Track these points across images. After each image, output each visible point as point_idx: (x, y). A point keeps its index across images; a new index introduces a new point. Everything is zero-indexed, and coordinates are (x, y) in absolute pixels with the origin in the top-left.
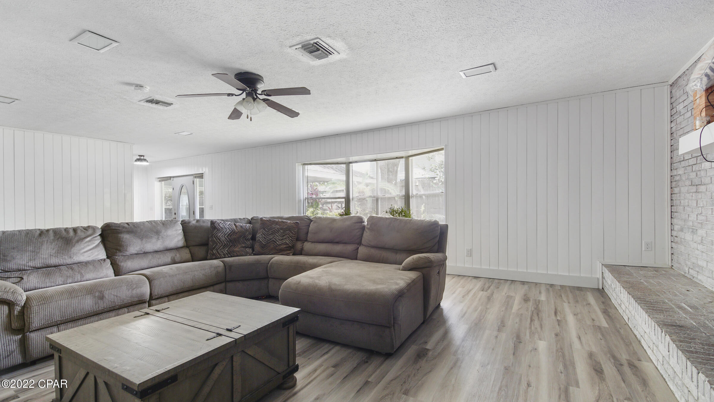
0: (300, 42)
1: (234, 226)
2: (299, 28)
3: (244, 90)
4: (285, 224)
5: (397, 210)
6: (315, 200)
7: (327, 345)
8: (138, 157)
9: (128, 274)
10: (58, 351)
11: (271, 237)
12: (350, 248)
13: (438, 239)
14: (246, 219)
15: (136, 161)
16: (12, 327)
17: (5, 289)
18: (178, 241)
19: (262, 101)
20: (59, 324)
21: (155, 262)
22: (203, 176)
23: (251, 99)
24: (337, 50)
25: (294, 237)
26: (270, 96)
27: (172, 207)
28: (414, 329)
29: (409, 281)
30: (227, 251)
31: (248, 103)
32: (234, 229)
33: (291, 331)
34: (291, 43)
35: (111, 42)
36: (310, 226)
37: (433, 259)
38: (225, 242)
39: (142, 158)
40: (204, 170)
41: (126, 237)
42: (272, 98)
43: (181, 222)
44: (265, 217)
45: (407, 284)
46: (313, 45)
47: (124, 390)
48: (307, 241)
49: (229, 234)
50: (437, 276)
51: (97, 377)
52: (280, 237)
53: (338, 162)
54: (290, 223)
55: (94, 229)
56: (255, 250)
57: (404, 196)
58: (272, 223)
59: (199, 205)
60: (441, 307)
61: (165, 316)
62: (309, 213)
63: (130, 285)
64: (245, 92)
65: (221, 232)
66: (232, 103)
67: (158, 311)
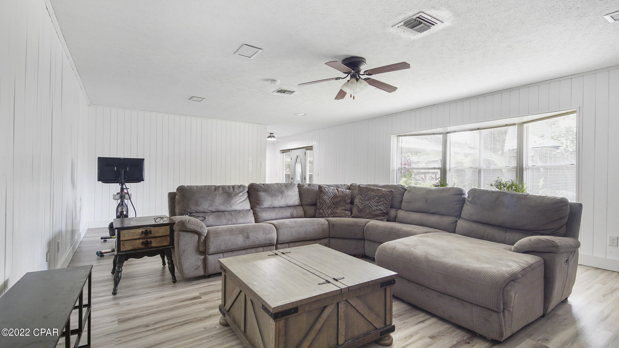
0: (403, 20)
1: (337, 191)
2: (402, 6)
3: (348, 73)
4: (380, 191)
5: (506, 183)
6: (408, 170)
7: (422, 314)
8: (270, 135)
9: (263, 222)
10: (224, 271)
11: (368, 202)
12: (447, 220)
13: (566, 221)
14: (346, 185)
15: (268, 137)
16: (200, 250)
17: (197, 224)
18: (295, 200)
19: (364, 80)
20: (224, 252)
21: (280, 215)
22: (312, 148)
23: (354, 80)
24: (440, 19)
25: (389, 204)
26: (371, 75)
27: (290, 173)
28: (530, 321)
29: (525, 266)
30: (331, 211)
31: (352, 84)
32: (336, 194)
33: (388, 293)
34: (393, 22)
35: (258, 50)
36: (405, 195)
37: (559, 244)
38: (329, 204)
39: (272, 135)
40: (313, 143)
41: (262, 194)
42: (373, 77)
43: (297, 185)
44: (362, 185)
45: (521, 268)
46: (415, 19)
47: (263, 309)
48: (401, 209)
49: (333, 197)
50: (564, 265)
51: (246, 295)
52: (375, 204)
53: (434, 133)
54: (385, 191)
55: (244, 187)
56: (353, 213)
57: (515, 168)
58: (369, 190)
59: (309, 172)
60: (569, 303)
61: (288, 259)
62: (403, 182)
63: (265, 231)
64: (349, 75)
65: (326, 195)
66: (338, 86)
67: (283, 253)
